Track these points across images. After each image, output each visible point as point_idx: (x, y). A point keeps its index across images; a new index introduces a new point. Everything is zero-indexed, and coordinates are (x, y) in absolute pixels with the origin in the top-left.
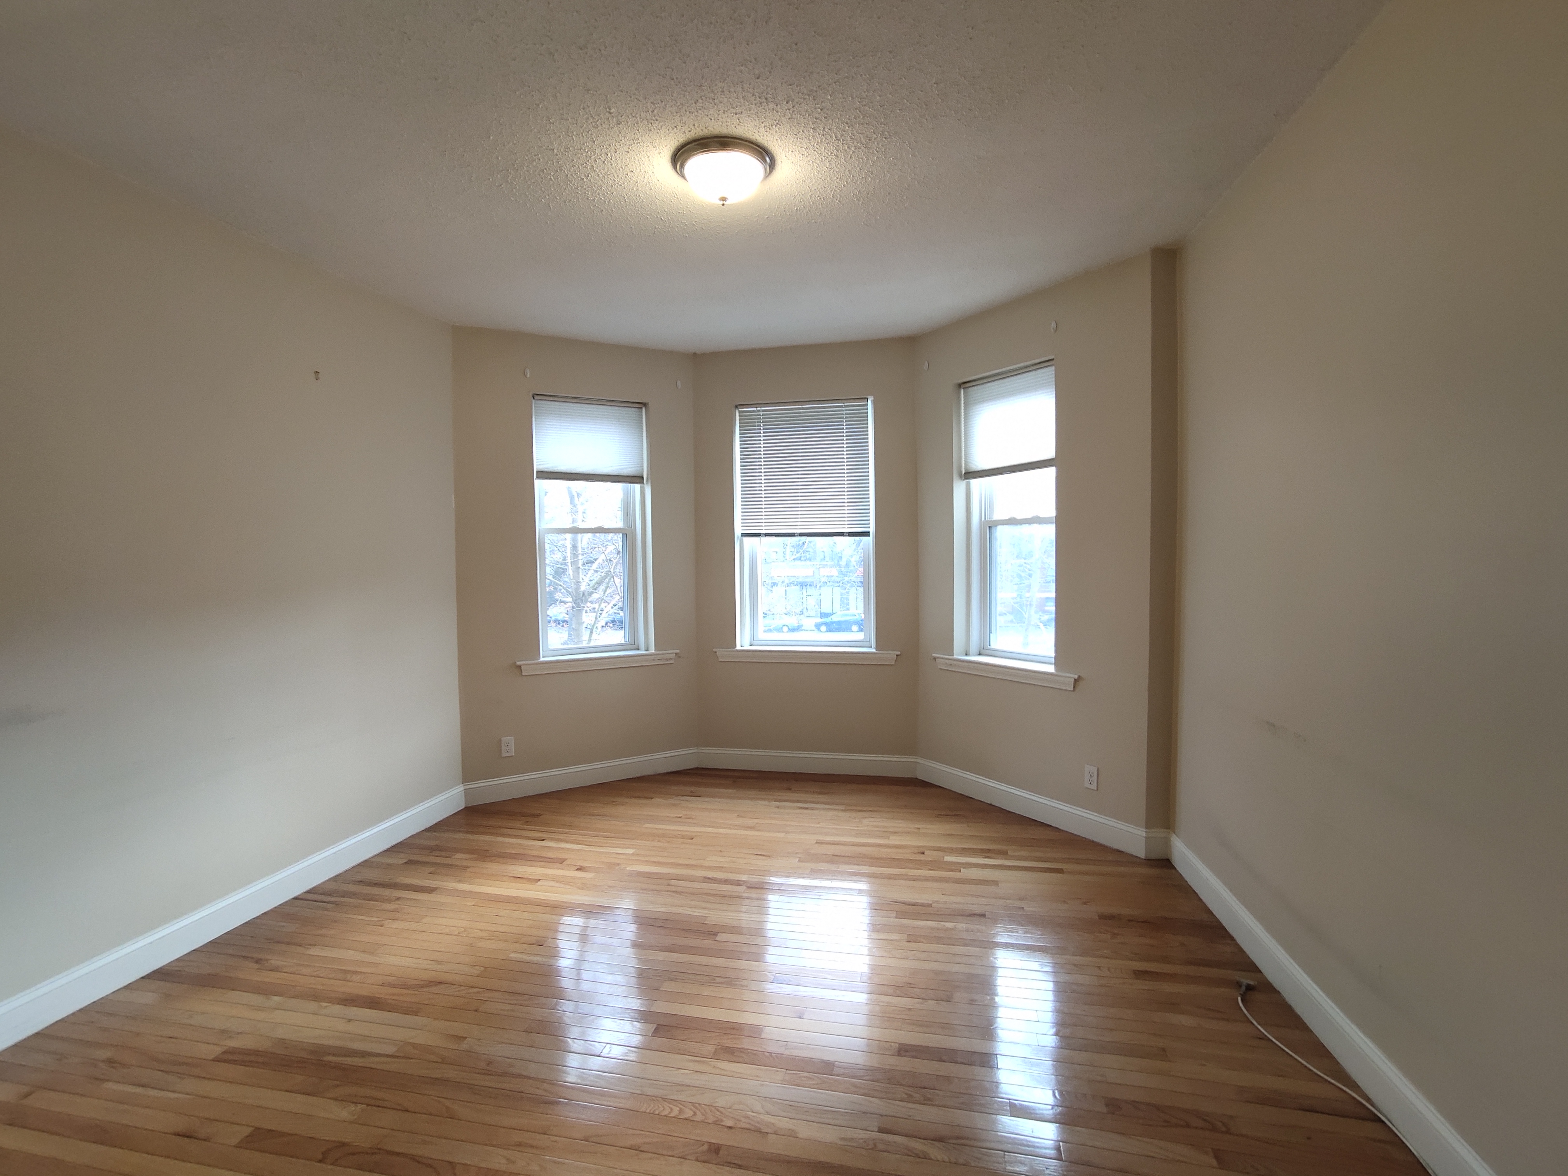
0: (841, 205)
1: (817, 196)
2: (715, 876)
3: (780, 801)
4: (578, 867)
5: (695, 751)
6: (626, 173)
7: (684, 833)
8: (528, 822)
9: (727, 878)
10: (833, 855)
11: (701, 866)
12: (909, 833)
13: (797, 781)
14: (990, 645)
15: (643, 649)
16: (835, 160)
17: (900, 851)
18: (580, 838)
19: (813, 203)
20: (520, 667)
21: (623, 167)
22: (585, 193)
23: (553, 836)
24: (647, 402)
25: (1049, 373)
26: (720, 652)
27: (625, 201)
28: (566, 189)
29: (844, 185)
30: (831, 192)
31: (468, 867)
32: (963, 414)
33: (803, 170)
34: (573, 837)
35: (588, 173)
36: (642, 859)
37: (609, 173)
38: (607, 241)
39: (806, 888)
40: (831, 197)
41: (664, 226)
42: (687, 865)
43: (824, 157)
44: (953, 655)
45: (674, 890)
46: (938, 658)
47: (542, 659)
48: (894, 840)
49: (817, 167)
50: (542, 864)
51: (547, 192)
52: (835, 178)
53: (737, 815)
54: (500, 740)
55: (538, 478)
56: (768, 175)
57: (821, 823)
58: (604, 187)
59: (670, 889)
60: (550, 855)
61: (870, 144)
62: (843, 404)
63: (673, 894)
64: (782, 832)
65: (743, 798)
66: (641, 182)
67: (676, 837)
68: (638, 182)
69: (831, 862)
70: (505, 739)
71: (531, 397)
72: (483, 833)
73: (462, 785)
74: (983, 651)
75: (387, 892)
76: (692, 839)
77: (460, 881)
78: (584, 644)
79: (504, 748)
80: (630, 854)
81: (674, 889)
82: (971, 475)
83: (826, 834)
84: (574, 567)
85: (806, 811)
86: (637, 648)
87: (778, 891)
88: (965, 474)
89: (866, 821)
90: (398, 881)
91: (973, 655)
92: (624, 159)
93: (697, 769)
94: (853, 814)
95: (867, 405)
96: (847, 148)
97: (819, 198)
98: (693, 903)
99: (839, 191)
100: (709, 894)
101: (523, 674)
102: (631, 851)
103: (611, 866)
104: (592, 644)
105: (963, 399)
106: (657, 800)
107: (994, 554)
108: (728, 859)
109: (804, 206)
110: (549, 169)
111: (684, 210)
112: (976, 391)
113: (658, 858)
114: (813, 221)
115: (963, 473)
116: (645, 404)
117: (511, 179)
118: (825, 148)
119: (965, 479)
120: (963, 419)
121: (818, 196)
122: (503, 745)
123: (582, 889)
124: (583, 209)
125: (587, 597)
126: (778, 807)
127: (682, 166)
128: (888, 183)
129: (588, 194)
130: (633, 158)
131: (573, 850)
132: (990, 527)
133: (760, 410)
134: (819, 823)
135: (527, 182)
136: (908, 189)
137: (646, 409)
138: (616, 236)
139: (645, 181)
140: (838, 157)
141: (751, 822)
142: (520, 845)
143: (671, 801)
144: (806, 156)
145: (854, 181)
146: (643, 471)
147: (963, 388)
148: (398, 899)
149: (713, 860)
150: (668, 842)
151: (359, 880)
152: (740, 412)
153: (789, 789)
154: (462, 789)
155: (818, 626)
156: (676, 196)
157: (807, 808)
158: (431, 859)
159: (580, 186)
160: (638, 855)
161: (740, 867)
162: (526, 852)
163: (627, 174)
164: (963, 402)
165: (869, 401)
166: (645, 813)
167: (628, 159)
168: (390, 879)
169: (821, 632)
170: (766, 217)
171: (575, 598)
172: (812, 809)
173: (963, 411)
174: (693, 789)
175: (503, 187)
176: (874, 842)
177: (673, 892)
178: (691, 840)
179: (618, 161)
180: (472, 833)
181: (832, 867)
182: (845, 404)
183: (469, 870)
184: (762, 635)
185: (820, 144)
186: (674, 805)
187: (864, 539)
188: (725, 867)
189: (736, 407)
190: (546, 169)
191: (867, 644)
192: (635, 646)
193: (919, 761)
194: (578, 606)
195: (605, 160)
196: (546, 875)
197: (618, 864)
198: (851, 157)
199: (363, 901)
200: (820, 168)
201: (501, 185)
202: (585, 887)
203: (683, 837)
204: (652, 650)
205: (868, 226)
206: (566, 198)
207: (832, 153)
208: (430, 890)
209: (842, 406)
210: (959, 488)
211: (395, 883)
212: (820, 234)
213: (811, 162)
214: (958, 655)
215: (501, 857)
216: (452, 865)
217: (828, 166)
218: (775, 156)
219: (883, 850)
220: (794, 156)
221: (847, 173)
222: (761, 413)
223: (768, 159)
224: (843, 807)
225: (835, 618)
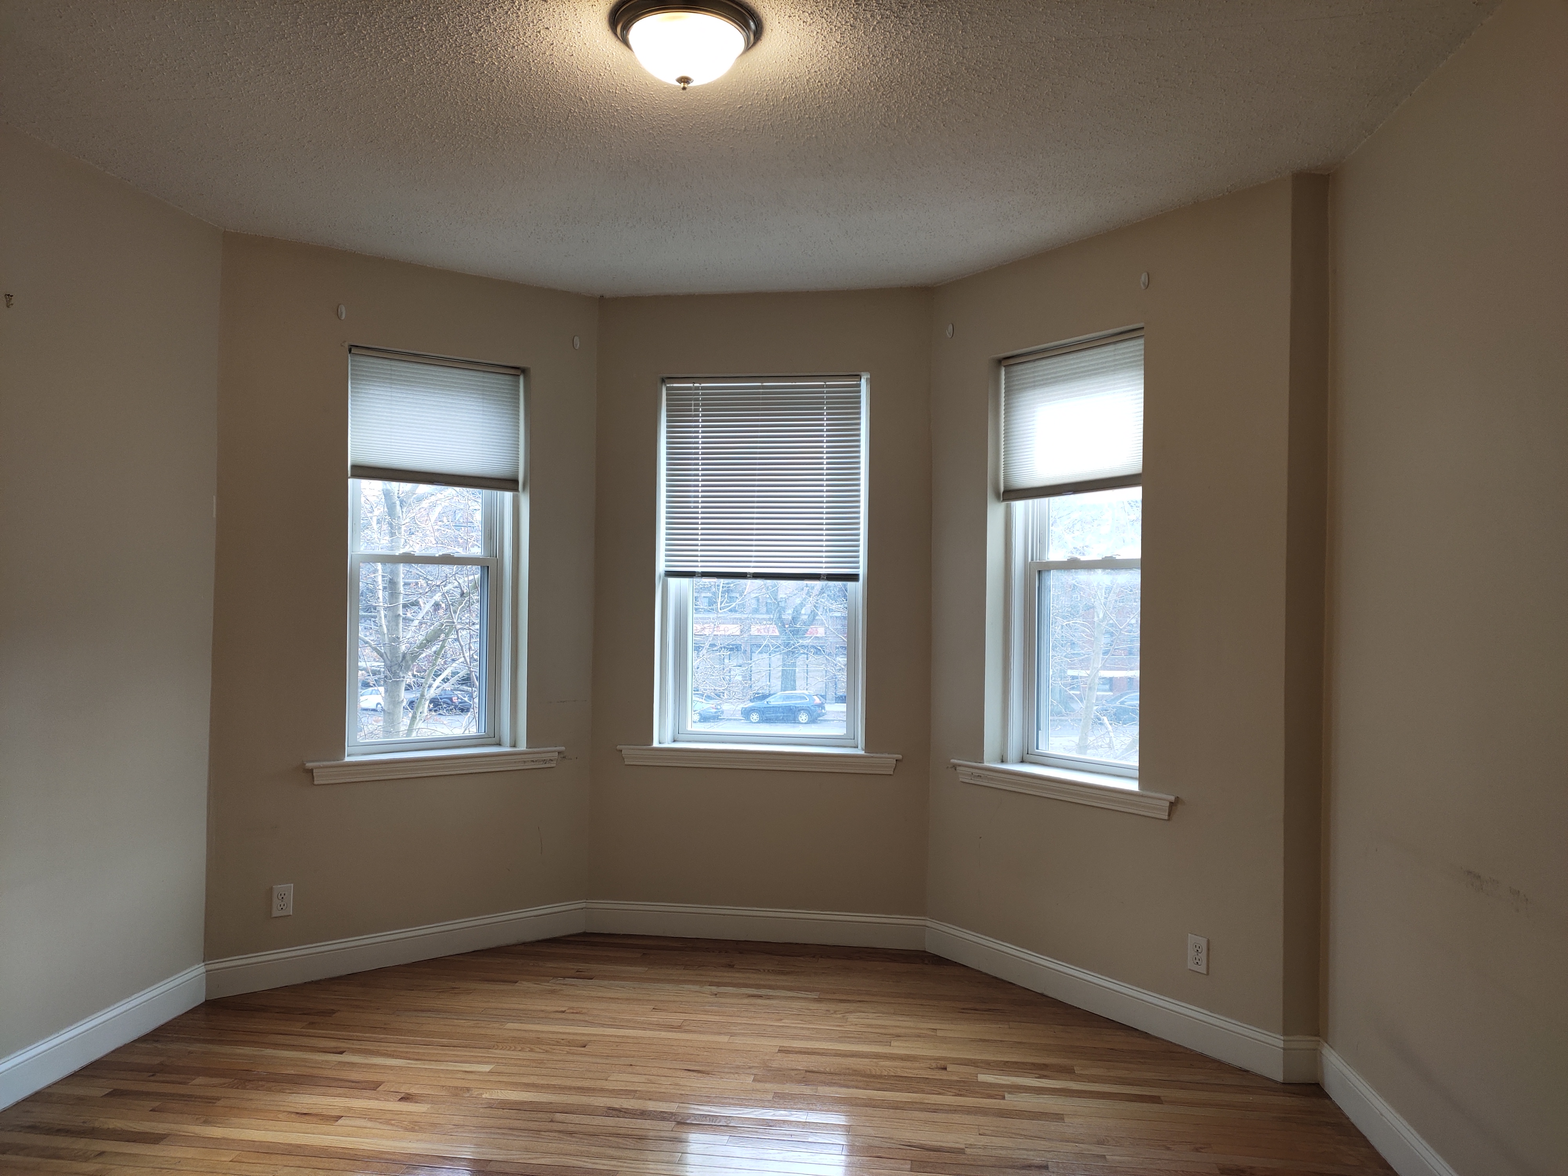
0: (851, 96)
1: (817, 81)
2: (625, 1106)
3: (718, 985)
4: (402, 1095)
5: (584, 905)
6: (538, 30)
7: (571, 1037)
8: (313, 1023)
9: (644, 1109)
10: (806, 1071)
11: (602, 1090)
12: (919, 1037)
13: (740, 953)
14: (1037, 748)
15: (508, 745)
16: (851, 32)
17: (909, 1064)
18: (403, 1048)
19: (810, 91)
20: (311, 771)
21: (535, 22)
22: (471, 54)
23: (356, 1045)
24: (529, 366)
25: (1135, 348)
26: (628, 751)
27: (531, 69)
28: (442, 46)
29: (858, 68)
30: (839, 76)
31: (218, 1099)
32: (1003, 404)
33: (802, 43)
34: (392, 1047)
35: (480, 25)
36: (505, 1079)
37: (511, 28)
38: (493, 124)
39: (769, 1124)
40: (838, 83)
41: (585, 110)
42: (579, 1088)
43: (835, 26)
44: (982, 761)
45: (562, 1129)
46: (960, 766)
47: (347, 759)
48: (899, 1048)
49: (823, 40)
50: (340, 1091)
51: (411, 48)
52: (847, 57)
53: (652, 1007)
54: (271, 888)
55: (354, 476)
56: (752, 46)
57: (783, 1021)
58: (501, 48)
59: (555, 1128)
60: (355, 1076)
61: (904, 12)
62: (823, 383)
63: (561, 1135)
64: (724, 1034)
65: (659, 981)
66: (559, 45)
67: (558, 1043)
68: (555, 44)
69: (805, 1081)
70: (278, 888)
71: (348, 350)
72: (244, 1043)
73: (203, 964)
74: (1027, 757)
75: (80, 1144)
76: (585, 1047)
77: (206, 1122)
78: (402, 737)
79: (276, 902)
80: (485, 1072)
81: (561, 1127)
82: (1013, 494)
83: (794, 1037)
84: (390, 614)
85: (760, 1001)
86: (498, 742)
87: (725, 1128)
88: (1004, 492)
89: (852, 1018)
90: (97, 1125)
91: (1013, 763)
92: (538, 10)
93: (585, 934)
94: (832, 1007)
95: (859, 386)
96: (869, 16)
97: (819, 84)
98: (594, 1149)
99: (850, 75)
100: (618, 1135)
101: (316, 783)
102: (487, 1068)
103: (458, 1092)
104: (414, 736)
105: (1003, 382)
106: (524, 985)
107: (1044, 612)
108: (642, 1079)
109: (796, 95)
110: (421, 16)
111: (618, 88)
112: (1024, 371)
113: (532, 1077)
114: (807, 116)
115: (1002, 489)
116: (524, 371)
117: (359, 27)
118: (838, 15)
119: (1004, 500)
120: (1003, 412)
121: (819, 82)
122: (275, 895)
123: (413, 1130)
124: (464, 75)
125: (410, 662)
126: (716, 995)
127: (626, 28)
128: (924, 68)
129: (475, 55)
130: (551, 9)
131: (391, 1068)
132: (1039, 572)
133: (699, 387)
134: (781, 1020)
135: (383, 32)
136: (951, 78)
137: (525, 378)
138: (508, 119)
139: (565, 44)
140: (855, 27)
141: (676, 1018)
142: (305, 1060)
143: (546, 986)
144: (808, 23)
145: (874, 63)
146: (518, 472)
147: (1004, 366)
148: (101, 1154)
149: (619, 1080)
150: (547, 1051)
151: (27, 1124)
152: (668, 389)
153: (731, 966)
154: (202, 969)
155: (747, 714)
156: (607, 68)
157: (760, 997)
158: (153, 1087)
159: (465, 43)
160: (500, 1073)
161: (663, 1090)
162: (316, 1072)
163: (539, 32)
164: (1003, 386)
165: (862, 380)
166: (505, 1006)
167: (544, 11)
168: (83, 1122)
169: (752, 722)
170: (739, 106)
171: (388, 662)
172: (769, 997)
173: (1003, 399)
174: (582, 966)
175: (345, 37)
176: (868, 1050)
177: (560, 1132)
178: (583, 1049)
179: (528, 13)
180: (221, 1042)
181: (807, 1090)
182: (827, 383)
183: (219, 1103)
184: (693, 726)
185: (831, 9)
186: (553, 992)
187: (850, 585)
188: (639, 1091)
189: (663, 381)
190: (416, 16)
191: (851, 742)
192: (496, 740)
193: (928, 924)
194: (395, 674)
195: (510, 10)
196: (350, 1109)
197: (468, 1089)
198: (874, 29)
199: (39, 1160)
200: (827, 42)
201: (342, 34)
202: (417, 1128)
203: (570, 1043)
204: (522, 746)
205: (885, 126)
206: (441, 59)
207: (847, 22)
208: (155, 1139)
209: (822, 387)
210: (995, 513)
211: (93, 1128)
212: (813, 136)
213: (815, 33)
214: (990, 761)
215: (275, 1081)
216: (191, 1096)
217: (838, 40)
218: (764, 22)
219: (883, 1063)
220: (792, 23)
221: (865, 51)
222: (700, 392)
223: (752, 24)
224: (814, 995)
225: (773, 701)
